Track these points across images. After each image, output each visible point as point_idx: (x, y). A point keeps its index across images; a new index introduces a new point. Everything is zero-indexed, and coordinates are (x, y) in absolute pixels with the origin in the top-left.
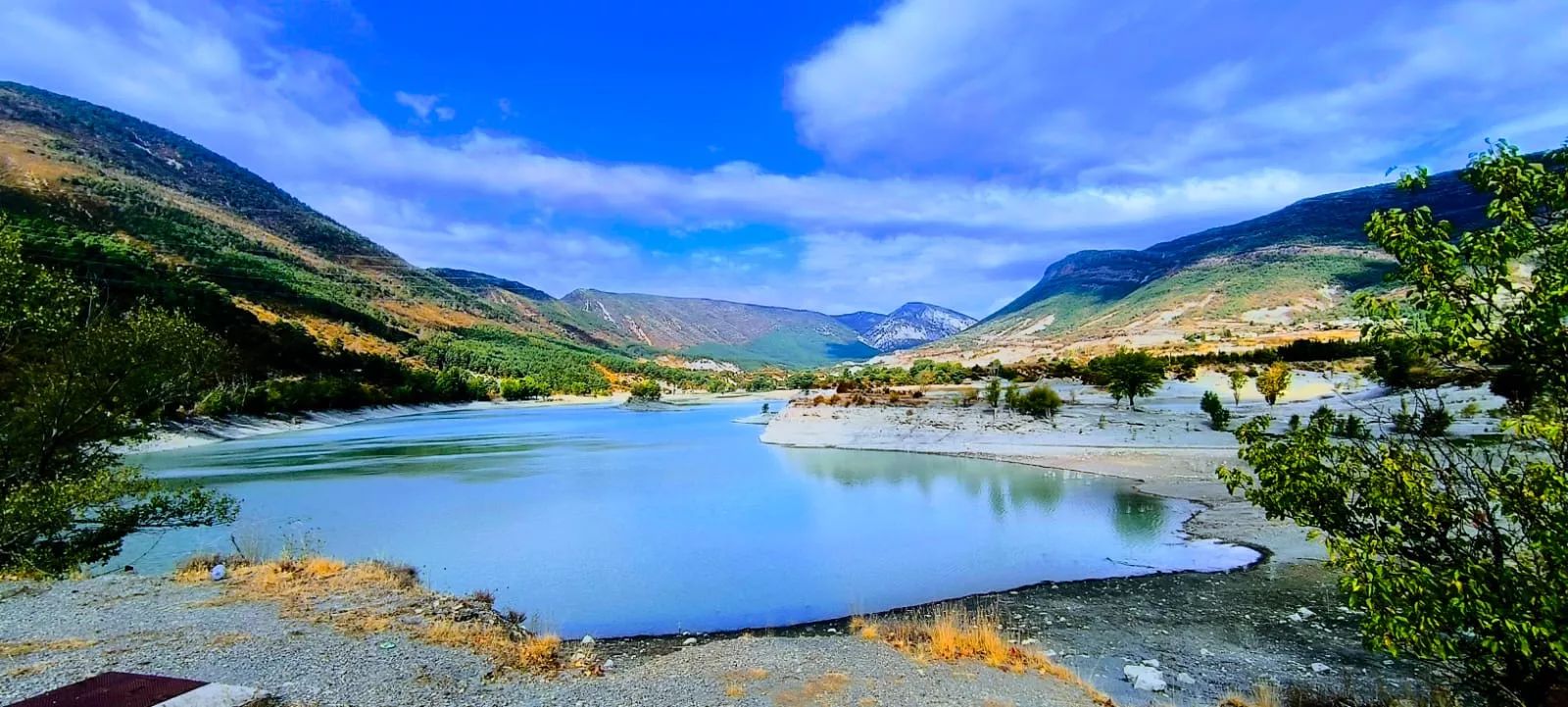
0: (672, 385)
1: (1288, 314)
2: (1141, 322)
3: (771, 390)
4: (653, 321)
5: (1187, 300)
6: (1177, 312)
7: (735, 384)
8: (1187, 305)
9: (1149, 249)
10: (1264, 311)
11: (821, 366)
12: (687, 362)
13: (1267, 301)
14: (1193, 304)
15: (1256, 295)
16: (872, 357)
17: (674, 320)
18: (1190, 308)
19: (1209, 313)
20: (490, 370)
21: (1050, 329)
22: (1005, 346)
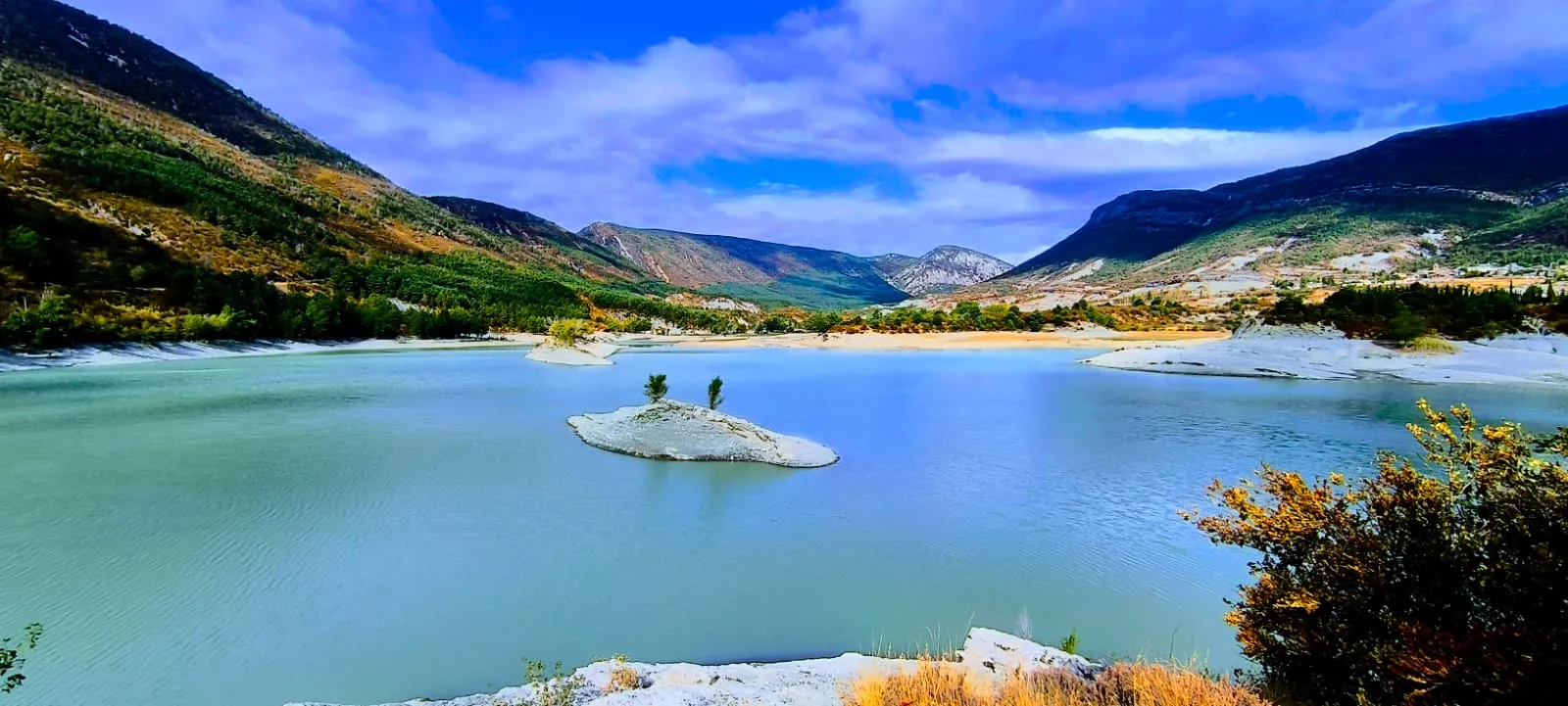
0: (670, 324)
1: (1389, 261)
2: (1207, 268)
3: (788, 332)
4: (674, 258)
5: (1263, 244)
6: (1252, 257)
7: (747, 324)
8: (1262, 250)
9: (1211, 190)
10: (1358, 257)
11: (848, 308)
12: (704, 301)
13: (1360, 246)
14: (1269, 249)
15: (1348, 240)
16: (902, 300)
17: (695, 257)
18: (1266, 253)
19: (1290, 259)
20: (424, 298)
21: (1098, 274)
22: (1052, 291)
